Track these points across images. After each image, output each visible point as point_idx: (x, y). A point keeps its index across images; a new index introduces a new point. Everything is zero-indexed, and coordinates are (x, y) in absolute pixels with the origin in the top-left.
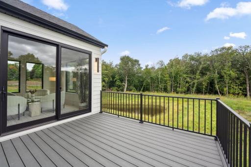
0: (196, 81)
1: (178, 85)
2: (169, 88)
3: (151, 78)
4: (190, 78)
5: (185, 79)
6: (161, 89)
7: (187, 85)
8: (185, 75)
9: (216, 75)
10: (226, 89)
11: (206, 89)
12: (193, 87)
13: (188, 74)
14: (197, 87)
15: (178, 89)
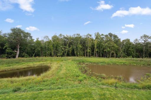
0: (67, 50)
1: (58, 52)
2: (53, 54)
3: (41, 47)
4: (64, 48)
5: (62, 48)
6: (48, 54)
7: (63, 52)
8: (61, 46)
9: (75, 47)
10: (78, 53)
11: (71, 54)
12: (65, 53)
13: (63, 45)
14: (67, 53)
15: (58, 54)
